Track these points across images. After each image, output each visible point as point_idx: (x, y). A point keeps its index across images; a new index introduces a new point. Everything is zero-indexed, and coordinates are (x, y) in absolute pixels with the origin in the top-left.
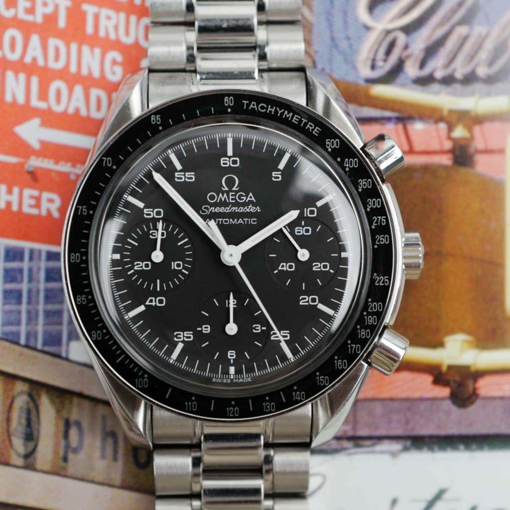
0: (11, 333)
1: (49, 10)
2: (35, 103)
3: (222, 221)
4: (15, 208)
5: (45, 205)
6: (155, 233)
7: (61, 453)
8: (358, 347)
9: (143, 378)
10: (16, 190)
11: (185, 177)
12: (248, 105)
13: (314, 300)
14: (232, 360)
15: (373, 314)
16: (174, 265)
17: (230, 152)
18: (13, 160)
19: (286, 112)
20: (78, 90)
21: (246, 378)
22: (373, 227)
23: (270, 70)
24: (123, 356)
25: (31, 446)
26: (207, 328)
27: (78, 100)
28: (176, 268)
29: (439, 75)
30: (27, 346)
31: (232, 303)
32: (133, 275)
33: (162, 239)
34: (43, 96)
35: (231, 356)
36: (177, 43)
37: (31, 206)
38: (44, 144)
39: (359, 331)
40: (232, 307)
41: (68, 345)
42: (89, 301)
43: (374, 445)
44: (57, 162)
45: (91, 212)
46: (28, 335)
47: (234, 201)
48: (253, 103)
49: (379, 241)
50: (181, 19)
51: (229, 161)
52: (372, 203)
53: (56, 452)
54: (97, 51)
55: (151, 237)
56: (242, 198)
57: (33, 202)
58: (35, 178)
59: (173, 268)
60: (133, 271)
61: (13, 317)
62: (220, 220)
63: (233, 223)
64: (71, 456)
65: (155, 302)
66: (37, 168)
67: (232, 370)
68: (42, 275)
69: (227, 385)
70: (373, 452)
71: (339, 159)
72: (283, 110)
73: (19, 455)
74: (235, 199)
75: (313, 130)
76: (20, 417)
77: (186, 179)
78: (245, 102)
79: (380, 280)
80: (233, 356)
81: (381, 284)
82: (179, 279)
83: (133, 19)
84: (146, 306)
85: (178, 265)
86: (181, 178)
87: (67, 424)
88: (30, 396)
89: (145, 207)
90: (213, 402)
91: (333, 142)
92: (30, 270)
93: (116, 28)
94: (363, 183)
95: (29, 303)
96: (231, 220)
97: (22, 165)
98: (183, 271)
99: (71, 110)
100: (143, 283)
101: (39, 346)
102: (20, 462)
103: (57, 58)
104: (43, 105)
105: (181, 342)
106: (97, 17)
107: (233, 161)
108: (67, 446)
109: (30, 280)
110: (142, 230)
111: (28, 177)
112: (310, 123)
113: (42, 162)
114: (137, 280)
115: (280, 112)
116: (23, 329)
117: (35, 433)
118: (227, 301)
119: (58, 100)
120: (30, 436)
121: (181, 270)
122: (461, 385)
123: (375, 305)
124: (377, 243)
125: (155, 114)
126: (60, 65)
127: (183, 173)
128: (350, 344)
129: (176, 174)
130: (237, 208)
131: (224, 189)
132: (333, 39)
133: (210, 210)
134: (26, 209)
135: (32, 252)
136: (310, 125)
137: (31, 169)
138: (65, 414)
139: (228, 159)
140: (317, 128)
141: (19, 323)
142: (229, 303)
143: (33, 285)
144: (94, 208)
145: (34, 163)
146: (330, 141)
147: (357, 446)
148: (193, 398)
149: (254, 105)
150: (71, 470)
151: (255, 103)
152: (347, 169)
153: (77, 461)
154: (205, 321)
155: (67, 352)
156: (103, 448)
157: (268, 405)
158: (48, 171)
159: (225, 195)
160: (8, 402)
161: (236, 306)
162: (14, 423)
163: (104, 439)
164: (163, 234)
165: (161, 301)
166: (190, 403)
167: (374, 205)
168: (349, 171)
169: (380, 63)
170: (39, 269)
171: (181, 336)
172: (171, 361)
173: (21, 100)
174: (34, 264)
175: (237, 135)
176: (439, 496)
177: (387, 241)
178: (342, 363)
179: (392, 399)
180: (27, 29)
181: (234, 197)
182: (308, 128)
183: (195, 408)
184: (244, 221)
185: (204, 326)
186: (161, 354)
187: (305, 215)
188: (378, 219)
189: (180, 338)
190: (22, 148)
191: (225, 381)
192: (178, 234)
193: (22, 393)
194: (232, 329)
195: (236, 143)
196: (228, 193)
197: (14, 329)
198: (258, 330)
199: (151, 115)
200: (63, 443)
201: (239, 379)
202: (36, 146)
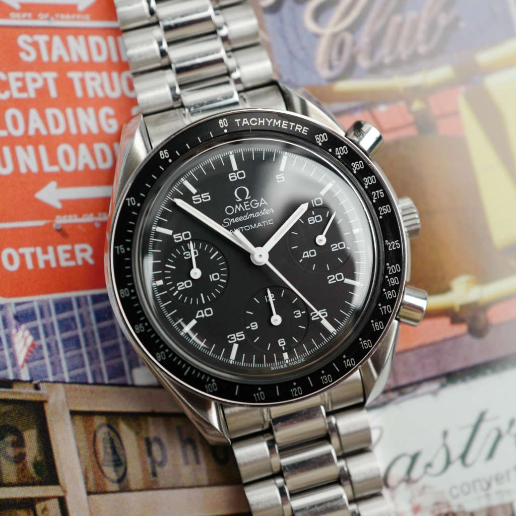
0: (79, 375)
1: (39, 84)
2: (48, 168)
3: (243, 229)
4: (53, 264)
5: (79, 256)
6: (188, 254)
7: (150, 469)
8: (389, 307)
9: (211, 383)
10: (50, 249)
11: (202, 199)
12: (241, 122)
13: (339, 277)
14: (283, 348)
15: (393, 275)
16: (212, 278)
17: (235, 167)
18: (41, 223)
19: (275, 120)
20: (83, 148)
21: (299, 359)
22: (374, 201)
23: (246, 90)
24: (189, 368)
25: (121, 470)
26: (255, 324)
27: (84, 157)
28: (214, 280)
29: (387, 60)
30: (95, 384)
31: (271, 297)
32: (178, 295)
33: (196, 258)
34: (53, 161)
35: (281, 344)
36: (160, 86)
37: (67, 260)
38: (63, 202)
39: (385, 293)
40: (271, 300)
41: (131, 373)
42: (147, 328)
43: (415, 390)
44: (80, 216)
45: (128, 249)
46: (94, 374)
47: (249, 209)
48: (244, 119)
49: (382, 211)
50: (158, 65)
51: (236, 175)
52: (369, 181)
53: (144, 470)
54: (91, 110)
55: (185, 258)
56: (255, 204)
57: (68, 256)
58: (64, 234)
59: (211, 280)
60: (177, 292)
61: (76, 361)
62: (242, 228)
63: (254, 228)
64: (158, 470)
65: (204, 313)
66: (64, 225)
67: (286, 355)
68: (93, 317)
69: (284, 370)
70: (416, 396)
71: (330, 150)
72: (272, 120)
73: (113, 481)
74: (250, 207)
75: (301, 130)
76: (105, 447)
77: (203, 200)
78: (238, 120)
79: (392, 245)
80: (283, 343)
81: (394, 248)
82: (219, 289)
83: (115, 75)
84: (196, 319)
85: (216, 277)
86: (199, 200)
87: (148, 443)
88: (109, 426)
89: (174, 233)
90: (277, 387)
91: (321, 136)
92: (81, 316)
93: (102, 86)
94: (357, 166)
95: (87, 345)
96: (251, 226)
97: (50, 225)
98: (221, 280)
99: (81, 167)
100: (189, 300)
101: (106, 381)
102: (115, 487)
103: (57, 125)
104: (55, 169)
105: (235, 343)
106: (82, 81)
107: (239, 174)
108: (153, 462)
109: (83, 325)
110: (176, 254)
111: (59, 235)
112: (297, 125)
113: (67, 218)
114: (183, 298)
115: (269, 122)
116: (88, 369)
117: (122, 458)
118: (266, 297)
119: (67, 161)
120: (119, 462)
121: (219, 280)
122: (474, 319)
123: (393, 267)
124: (381, 214)
125: (162, 149)
126: (61, 130)
127: (199, 196)
128: (381, 306)
129: (193, 197)
130: (253, 214)
131: (238, 201)
132: (290, 52)
133: (231, 222)
134: (64, 264)
135: (78, 299)
136: (298, 127)
137: (59, 228)
138: (143, 434)
139: (235, 174)
140: (304, 128)
141: (83, 366)
142: (268, 298)
143: (87, 328)
144: (130, 245)
145: (60, 221)
146: (318, 137)
147: (402, 394)
148: (260, 389)
149: (245, 121)
150: (162, 483)
151: (246, 119)
152: (339, 157)
153: (165, 474)
154: (251, 319)
155: (132, 379)
156: (185, 455)
157: (325, 378)
158: (74, 225)
159: (240, 205)
160: (92, 436)
161: (274, 300)
162: (101, 454)
163: (183, 447)
164: (195, 253)
165: (209, 312)
166: (258, 394)
167: (370, 182)
168: (341, 158)
169: (335, 63)
170: (89, 313)
171: (234, 338)
172: (231, 362)
173: (34, 168)
174: (83, 310)
175: (237, 151)
176: (481, 419)
177: (389, 210)
178: (379, 325)
179: (421, 347)
180: (24, 106)
181: (248, 205)
182: (298, 130)
183: (263, 397)
184: (262, 224)
185: (251, 324)
186: (221, 358)
187: (314, 206)
188: (376, 193)
189: (234, 340)
190: (46, 211)
191: (282, 367)
192: (209, 249)
193: (101, 426)
194: (276, 320)
195: (238, 157)
196: (242, 203)
197: (80, 371)
198: (299, 315)
199: (158, 152)
200: (148, 460)
201: (293, 362)
202: (59, 206)
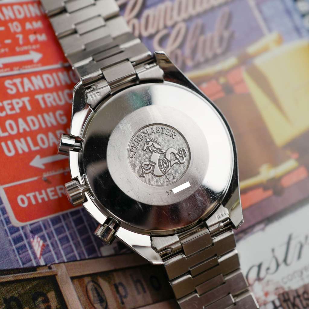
0: (71, 257)
1: (21, 105)
2: (33, 148)
4: (46, 199)
5: (59, 192)
7: (120, 301)
10: (43, 192)
18: (35, 178)
20: (51, 135)
25: (104, 304)
27: (52, 139)
29: (201, 60)
30: (81, 260)
34: (36, 144)
38: (45, 165)
41: (99, 250)
44: (56, 171)
46: (79, 254)
53: (117, 302)
54: (51, 114)
58: (49, 182)
61: (69, 249)
64: (124, 300)
66: (48, 177)
68: (73, 224)
76: (93, 294)
83: (60, 93)
87: (116, 287)
93: (54, 100)
95: (73, 240)
97: (41, 179)
99: (51, 145)
101: (87, 257)
103: (34, 125)
104: (37, 148)
106: (44, 99)
108: (121, 296)
111: (46, 183)
113: (49, 173)
116: (76, 253)
117: (104, 298)
119: (43, 142)
120: (102, 300)
122: (275, 186)
126: (37, 127)
134: (52, 198)
135: (63, 216)
137: (45, 179)
138: (112, 282)
141: (73, 251)
143: (71, 231)
145: (45, 175)
150: (128, 307)
153: (128, 301)
155: (101, 253)
156: (137, 289)
158: (54, 176)
160: (85, 289)
162: (92, 298)
163: (136, 285)
170: (70, 222)
173: (26, 150)
174: (67, 221)
180: (14, 118)
190: (37, 171)
193: (89, 282)
197: (72, 254)
200: (118, 296)
202: (43, 167)
